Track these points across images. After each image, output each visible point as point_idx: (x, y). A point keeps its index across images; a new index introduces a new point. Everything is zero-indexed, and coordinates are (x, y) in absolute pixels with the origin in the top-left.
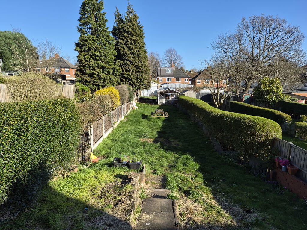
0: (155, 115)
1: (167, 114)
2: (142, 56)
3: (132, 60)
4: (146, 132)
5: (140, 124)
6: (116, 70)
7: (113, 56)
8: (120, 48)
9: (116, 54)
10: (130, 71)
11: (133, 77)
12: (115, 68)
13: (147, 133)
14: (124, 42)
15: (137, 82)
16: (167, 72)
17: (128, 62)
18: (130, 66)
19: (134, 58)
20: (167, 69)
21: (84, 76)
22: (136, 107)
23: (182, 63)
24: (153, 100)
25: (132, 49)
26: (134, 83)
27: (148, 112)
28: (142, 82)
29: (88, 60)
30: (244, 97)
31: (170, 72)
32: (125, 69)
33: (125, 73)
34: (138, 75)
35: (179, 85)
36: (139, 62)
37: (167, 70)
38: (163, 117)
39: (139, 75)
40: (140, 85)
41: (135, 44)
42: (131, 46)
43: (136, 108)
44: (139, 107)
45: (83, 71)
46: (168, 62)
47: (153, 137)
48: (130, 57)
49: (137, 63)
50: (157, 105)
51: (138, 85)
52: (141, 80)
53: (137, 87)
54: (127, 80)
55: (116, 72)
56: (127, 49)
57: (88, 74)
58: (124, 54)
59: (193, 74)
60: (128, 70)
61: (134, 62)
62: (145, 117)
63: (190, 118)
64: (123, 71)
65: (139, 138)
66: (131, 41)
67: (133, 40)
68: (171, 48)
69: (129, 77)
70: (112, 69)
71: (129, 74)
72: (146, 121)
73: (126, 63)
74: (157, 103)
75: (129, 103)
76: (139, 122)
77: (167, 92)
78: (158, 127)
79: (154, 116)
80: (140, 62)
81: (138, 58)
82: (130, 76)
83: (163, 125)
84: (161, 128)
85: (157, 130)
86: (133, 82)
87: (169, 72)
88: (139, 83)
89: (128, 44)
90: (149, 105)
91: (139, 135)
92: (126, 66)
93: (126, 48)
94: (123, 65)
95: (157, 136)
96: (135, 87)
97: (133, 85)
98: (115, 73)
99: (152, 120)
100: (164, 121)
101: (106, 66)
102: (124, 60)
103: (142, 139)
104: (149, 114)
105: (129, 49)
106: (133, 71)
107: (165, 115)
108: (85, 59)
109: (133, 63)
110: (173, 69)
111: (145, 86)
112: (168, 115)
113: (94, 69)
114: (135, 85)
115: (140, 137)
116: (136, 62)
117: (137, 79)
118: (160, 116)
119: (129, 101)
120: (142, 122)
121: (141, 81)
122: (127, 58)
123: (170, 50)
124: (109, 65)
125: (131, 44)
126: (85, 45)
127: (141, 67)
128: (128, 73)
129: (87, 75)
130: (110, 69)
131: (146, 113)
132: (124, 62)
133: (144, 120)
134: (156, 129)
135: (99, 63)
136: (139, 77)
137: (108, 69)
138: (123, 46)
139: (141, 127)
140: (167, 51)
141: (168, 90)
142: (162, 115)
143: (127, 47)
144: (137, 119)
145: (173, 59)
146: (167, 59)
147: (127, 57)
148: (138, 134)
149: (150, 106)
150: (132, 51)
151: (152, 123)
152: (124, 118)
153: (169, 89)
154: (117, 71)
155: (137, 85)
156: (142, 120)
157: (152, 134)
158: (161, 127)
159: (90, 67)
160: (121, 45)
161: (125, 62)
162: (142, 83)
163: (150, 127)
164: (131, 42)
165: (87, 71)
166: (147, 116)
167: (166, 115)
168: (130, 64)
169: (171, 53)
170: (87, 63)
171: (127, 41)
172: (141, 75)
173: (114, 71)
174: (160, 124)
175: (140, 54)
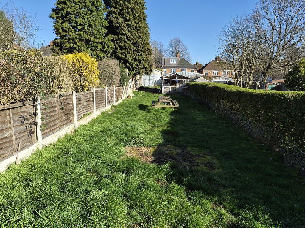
0: (159, 105)
1: (177, 103)
2: (142, 30)
3: (129, 34)
4: (141, 133)
5: (133, 118)
6: (106, 45)
7: (103, 28)
8: (112, 19)
9: (108, 25)
10: (126, 49)
11: (130, 57)
12: (104, 42)
13: (141, 136)
14: (119, 11)
15: (135, 64)
16: (172, 62)
17: (123, 36)
18: (125, 42)
19: (131, 32)
20: (172, 59)
21: (61, 52)
22: (132, 95)
23: (188, 54)
24: (156, 89)
25: (129, 20)
26: (131, 66)
27: (149, 102)
28: (143, 64)
29: (66, 29)
30: (267, 86)
31: (175, 63)
32: (119, 46)
33: (119, 51)
34: (136, 55)
35: (186, 73)
36: (137, 37)
37: (172, 61)
38: (171, 107)
39: (138, 55)
40: (139, 68)
41: (133, 13)
42: (127, 15)
43: (132, 97)
44: (136, 96)
45: (61, 45)
46: (173, 52)
47: (153, 143)
48: (125, 30)
49: (135, 39)
50: (160, 94)
51: (137, 68)
52: (141, 61)
53: (135, 71)
54: (122, 61)
55: (106, 48)
56: (122, 20)
57: (66, 49)
58: (118, 27)
59: (198, 67)
60: (124, 47)
61: (132, 37)
62: (142, 107)
63: (210, 109)
64: (116, 49)
65: (125, 146)
66: (127, 9)
67: (130, 9)
68: (176, 38)
69: (124, 57)
70: (101, 43)
71: (125, 53)
72: (144, 113)
73: (121, 38)
74: (161, 92)
75: (122, 87)
76: (132, 114)
77: (174, 77)
78: (163, 123)
79: (156, 106)
80: (139, 37)
81: (138, 33)
82: (126, 56)
83: (172, 119)
84: (169, 125)
85: (161, 129)
86: (130, 64)
87: (173, 62)
88: (139, 65)
89: (123, 14)
90: (151, 94)
91: (125, 138)
92: (121, 42)
93: (120, 18)
94: (116, 40)
95: (161, 141)
96: (133, 70)
97: (130, 67)
98: (105, 50)
99: (153, 112)
100: (172, 114)
101: (92, 39)
102: (117, 34)
103: (130, 149)
104: (149, 104)
105: (126, 20)
106: (130, 50)
107: (173, 105)
108: (62, 28)
109: (130, 38)
110: (178, 59)
111: (146, 70)
112: (178, 105)
113: (75, 43)
114: (133, 68)
115: (126, 144)
116: (134, 37)
117: (135, 60)
118: (165, 106)
119: (121, 85)
120: (137, 114)
121: (140, 63)
122: (122, 32)
123: (174, 39)
124: (96, 38)
125: (128, 13)
126: (63, 9)
127: (141, 44)
128: (123, 51)
129: (65, 51)
130: (97, 43)
131: (145, 103)
132: (118, 37)
133: (141, 112)
134: (159, 126)
135: (82, 35)
136: (138, 57)
137: (94, 42)
138: (117, 16)
139: (134, 123)
140: (171, 41)
141: (175, 75)
142: (168, 104)
143: (122, 17)
144: (130, 110)
145: (179, 49)
146: (171, 49)
147: (122, 30)
148: (123, 137)
149: (153, 95)
150: (129, 23)
151: (153, 116)
152: (111, 109)
153: (177, 74)
154: (108, 47)
155: (135, 68)
156: (137, 111)
157: (151, 136)
158: (169, 123)
159: (70, 39)
160: (114, 15)
161: (120, 36)
162: (141, 66)
163: (149, 122)
164: (128, 11)
165: (65, 45)
166: (147, 106)
167: (176, 105)
168: (126, 40)
169: (175, 44)
170: (65, 33)
171: (122, 10)
172: (141, 55)
173: (103, 47)
174: (166, 118)
175: (140, 27)
